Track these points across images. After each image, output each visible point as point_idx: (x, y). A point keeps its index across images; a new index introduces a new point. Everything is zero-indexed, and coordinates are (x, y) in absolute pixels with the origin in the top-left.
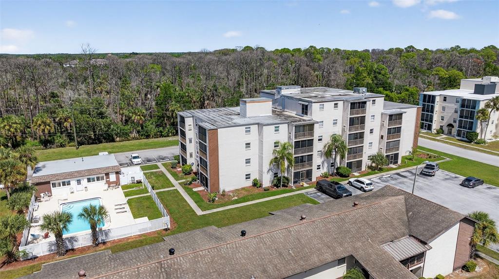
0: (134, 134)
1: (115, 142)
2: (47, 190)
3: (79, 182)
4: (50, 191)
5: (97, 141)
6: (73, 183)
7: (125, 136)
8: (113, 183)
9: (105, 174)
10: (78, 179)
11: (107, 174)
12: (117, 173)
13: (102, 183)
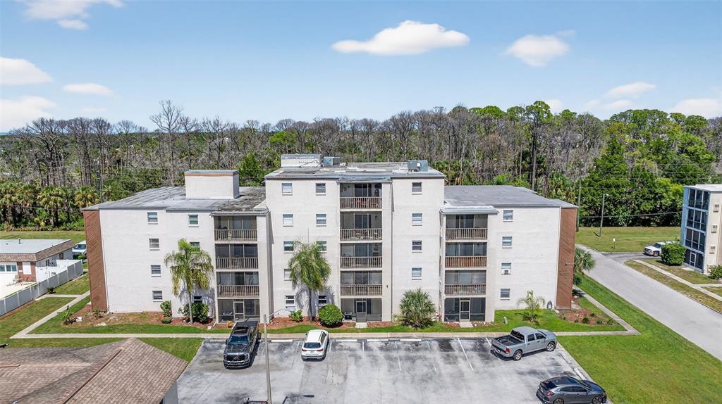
8: (27, 276)
9: (18, 262)
11: (20, 264)
12: (33, 264)
13: (12, 275)
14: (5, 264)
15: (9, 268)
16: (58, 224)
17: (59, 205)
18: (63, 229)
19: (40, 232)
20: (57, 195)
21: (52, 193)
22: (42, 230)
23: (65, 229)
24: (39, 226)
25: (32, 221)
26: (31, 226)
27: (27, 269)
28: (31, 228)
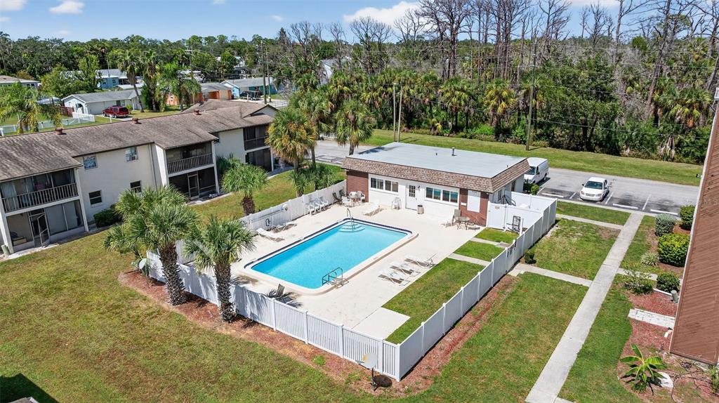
0: (666, 148)
1: (619, 155)
2: (362, 189)
3: (412, 191)
4: (366, 192)
5: (584, 147)
6: (403, 189)
7: (644, 146)
8: (472, 214)
9: (461, 189)
10: (413, 184)
11: (464, 192)
12: (485, 196)
13: (450, 208)
14: (442, 189)
15: (446, 195)
16: (456, 129)
17: (463, 103)
18: (463, 137)
19: (435, 137)
20: (462, 90)
21: (457, 86)
22: (438, 134)
23: (465, 137)
24: (435, 128)
25: (427, 122)
26: (424, 128)
27: (474, 203)
28: (424, 131)
